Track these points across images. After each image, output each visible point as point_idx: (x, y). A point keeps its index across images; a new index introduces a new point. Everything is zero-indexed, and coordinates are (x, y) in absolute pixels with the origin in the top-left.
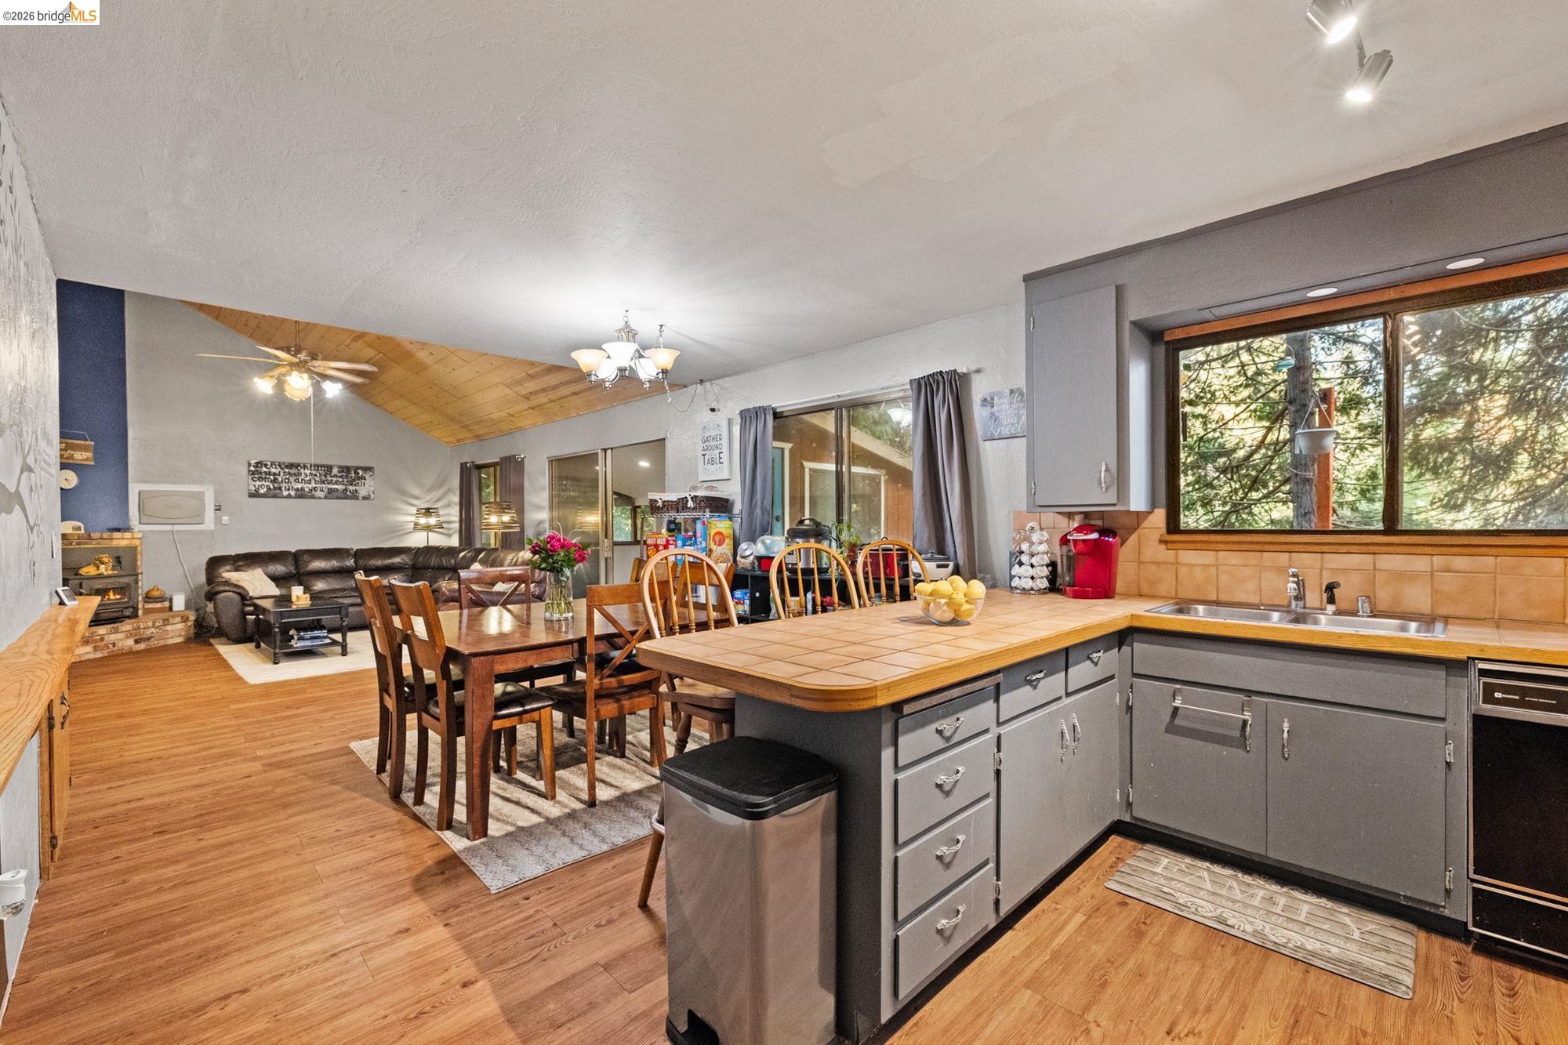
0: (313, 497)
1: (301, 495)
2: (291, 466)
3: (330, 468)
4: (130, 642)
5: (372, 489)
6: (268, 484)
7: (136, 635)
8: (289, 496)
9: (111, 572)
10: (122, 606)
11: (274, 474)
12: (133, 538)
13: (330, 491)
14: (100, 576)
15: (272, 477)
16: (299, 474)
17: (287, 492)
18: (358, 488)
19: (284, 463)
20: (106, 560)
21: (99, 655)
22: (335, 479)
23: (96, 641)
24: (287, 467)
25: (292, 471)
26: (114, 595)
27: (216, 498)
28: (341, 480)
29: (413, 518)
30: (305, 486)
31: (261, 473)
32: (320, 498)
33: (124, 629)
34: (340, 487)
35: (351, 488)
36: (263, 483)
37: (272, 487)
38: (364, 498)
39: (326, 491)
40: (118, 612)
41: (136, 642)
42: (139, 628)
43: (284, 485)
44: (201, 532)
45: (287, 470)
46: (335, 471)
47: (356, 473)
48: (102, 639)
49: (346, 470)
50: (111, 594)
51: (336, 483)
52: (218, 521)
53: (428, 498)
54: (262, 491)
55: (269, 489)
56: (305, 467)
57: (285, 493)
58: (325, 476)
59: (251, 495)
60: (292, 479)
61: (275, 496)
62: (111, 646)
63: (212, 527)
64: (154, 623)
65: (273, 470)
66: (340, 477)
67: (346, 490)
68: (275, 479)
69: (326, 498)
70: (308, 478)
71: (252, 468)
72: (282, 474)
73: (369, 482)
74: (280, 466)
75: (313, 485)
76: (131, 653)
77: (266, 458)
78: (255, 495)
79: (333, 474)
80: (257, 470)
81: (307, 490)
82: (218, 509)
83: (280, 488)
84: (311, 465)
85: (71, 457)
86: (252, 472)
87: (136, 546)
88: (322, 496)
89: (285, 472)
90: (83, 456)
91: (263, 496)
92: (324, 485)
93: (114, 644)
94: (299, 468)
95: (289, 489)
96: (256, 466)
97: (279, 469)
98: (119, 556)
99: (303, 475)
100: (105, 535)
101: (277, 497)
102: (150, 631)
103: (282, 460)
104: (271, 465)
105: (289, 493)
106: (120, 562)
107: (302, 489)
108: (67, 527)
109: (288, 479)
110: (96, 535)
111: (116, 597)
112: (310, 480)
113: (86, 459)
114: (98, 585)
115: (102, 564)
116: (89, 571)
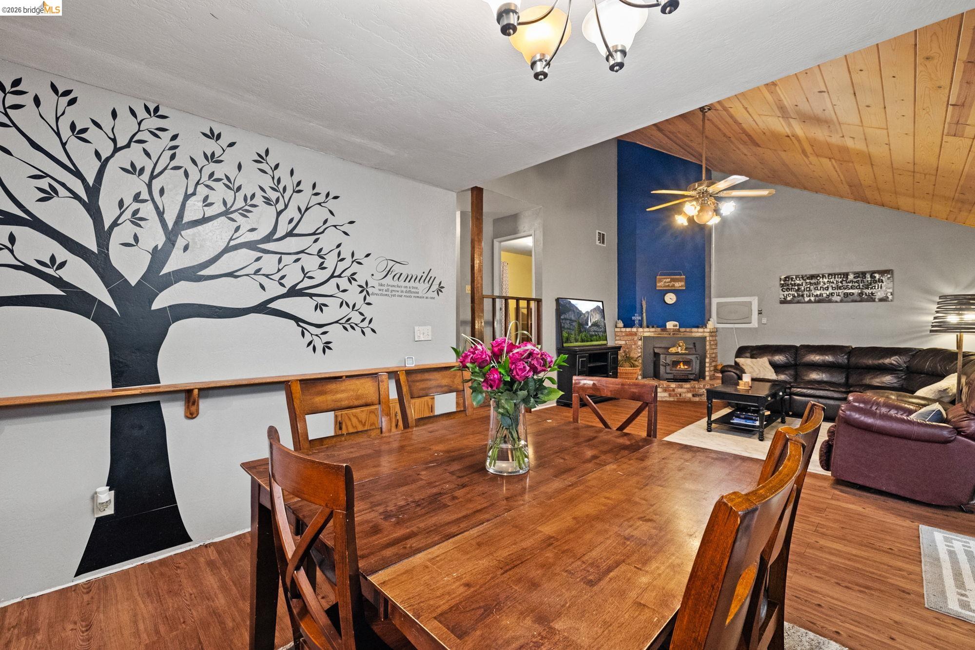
0: (830, 301)
1: (820, 300)
2: (812, 277)
3: (846, 275)
4: (690, 395)
5: (891, 290)
6: (793, 293)
7: (693, 392)
8: (810, 302)
9: (683, 352)
10: (688, 372)
11: (799, 285)
12: (704, 332)
13: (846, 295)
14: (677, 354)
15: (796, 288)
16: (818, 283)
17: (808, 298)
18: (874, 291)
19: (806, 275)
20: (681, 344)
21: (672, 399)
22: (850, 284)
23: (670, 391)
24: (808, 278)
25: (813, 281)
26: (684, 365)
27: (759, 305)
28: (856, 284)
30: (823, 292)
31: (788, 285)
32: (836, 302)
33: (685, 386)
34: (855, 291)
35: (867, 291)
36: (790, 292)
37: (796, 295)
38: (884, 300)
39: (842, 296)
40: (685, 375)
41: (693, 396)
42: (695, 388)
43: (805, 293)
44: (750, 329)
45: (808, 281)
46: (851, 277)
47: (872, 277)
48: (674, 390)
49: (858, 275)
50: (682, 364)
51: (852, 288)
52: (760, 321)
54: (789, 299)
55: (794, 296)
56: (823, 276)
57: (807, 299)
58: (842, 283)
59: (781, 302)
60: (812, 287)
61: (798, 302)
62: (678, 395)
63: (756, 325)
64: (704, 386)
65: (798, 282)
66: (856, 282)
67: (863, 293)
68: (799, 289)
69: (842, 301)
70: (826, 286)
71: (782, 282)
72: (804, 284)
73: (887, 284)
74: (803, 278)
75: (830, 290)
76: (688, 402)
77: (793, 273)
78: (784, 302)
79: (849, 280)
80: (787, 283)
81: (825, 295)
82: (760, 313)
83: (803, 296)
84: (829, 275)
85: (673, 286)
86: (782, 285)
87: (706, 337)
88: (839, 300)
89: (806, 283)
90: (679, 285)
91: (790, 302)
92: (840, 291)
93: (680, 395)
94: (819, 278)
95: (809, 296)
96: (785, 280)
97: (802, 281)
98: (694, 343)
99: (822, 284)
100: (688, 330)
101: (800, 303)
102: (702, 391)
103: (804, 273)
104: (796, 278)
105: (810, 299)
106: (695, 346)
107: (821, 295)
108: (670, 325)
109: (809, 288)
110: (682, 330)
111: (686, 367)
112: (828, 287)
113: (681, 286)
114: (674, 358)
115: (680, 346)
116: (673, 350)
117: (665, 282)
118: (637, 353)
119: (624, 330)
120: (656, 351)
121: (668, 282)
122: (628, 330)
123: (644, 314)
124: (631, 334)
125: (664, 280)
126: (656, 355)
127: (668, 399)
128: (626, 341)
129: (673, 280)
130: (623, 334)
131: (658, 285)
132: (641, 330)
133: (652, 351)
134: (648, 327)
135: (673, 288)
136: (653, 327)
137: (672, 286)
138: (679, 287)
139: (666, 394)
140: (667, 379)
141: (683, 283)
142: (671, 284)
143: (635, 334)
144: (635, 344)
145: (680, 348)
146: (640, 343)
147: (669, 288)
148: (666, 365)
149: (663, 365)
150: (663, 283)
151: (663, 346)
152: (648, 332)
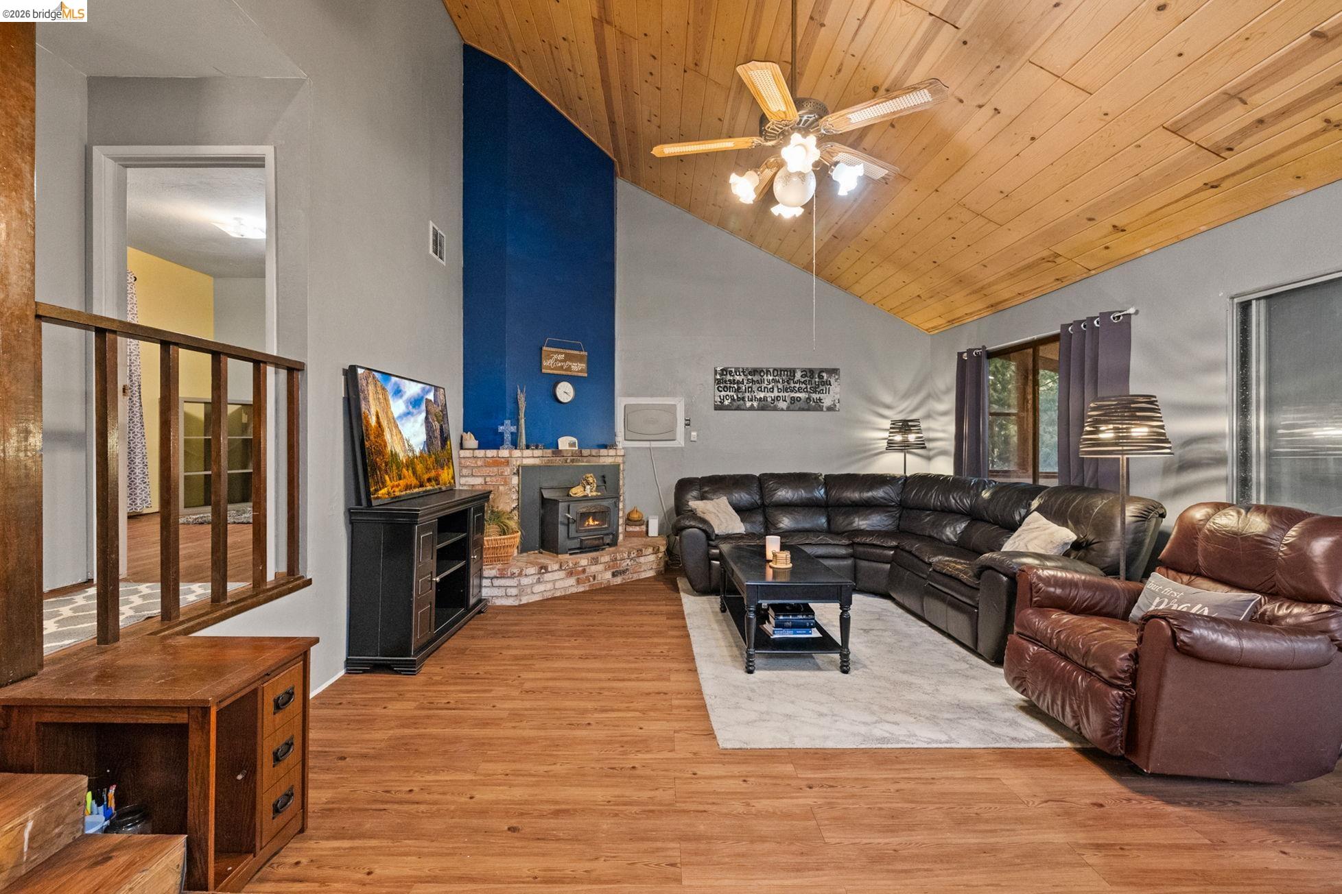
0: (775, 409)
1: (764, 406)
2: (754, 372)
3: (793, 372)
4: (608, 575)
5: (837, 396)
6: (732, 394)
7: (613, 567)
8: (752, 408)
9: (594, 494)
10: (603, 532)
11: (738, 382)
12: (616, 456)
13: (793, 400)
14: (585, 498)
16: (762, 381)
17: (750, 403)
18: (822, 396)
19: (747, 369)
20: (591, 480)
21: (581, 589)
22: (797, 386)
23: (579, 573)
24: (750, 374)
25: (755, 378)
26: (593, 521)
27: (686, 411)
28: (804, 386)
29: (886, 434)
30: (767, 395)
31: (725, 382)
32: (782, 410)
33: (604, 560)
34: (803, 395)
35: (815, 396)
36: (728, 393)
38: (830, 409)
39: (788, 401)
40: (599, 539)
41: (614, 575)
42: (616, 559)
43: (747, 395)
44: (674, 449)
45: (750, 377)
46: (798, 375)
47: (820, 376)
48: (584, 571)
49: (809, 373)
50: (591, 520)
51: (800, 390)
52: (687, 435)
53: (901, 408)
54: (726, 403)
55: (733, 400)
56: (768, 373)
57: (748, 404)
58: (788, 382)
59: (717, 408)
60: (754, 387)
61: (738, 408)
62: (591, 579)
63: (682, 444)
64: (629, 554)
65: (737, 378)
66: (803, 383)
67: (809, 398)
68: (739, 388)
69: (788, 409)
70: (770, 386)
71: (718, 377)
72: (745, 382)
73: (835, 388)
74: (743, 372)
75: (776, 393)
76: (608, 589)
77: (731, 364)
78: (719, 407)
79: (795, 380)
80: (723, 379)
81: (769, 399)
82: (688, 424)
83: (743, 399)
84: (774, 370)
85: (569, 369)
86: (718, 382)
87: (619, 465)
88: (785, 408)
89: (748, 380)
90: (578, 368)
91: (728, 408)
92: (786, 394)
93: (594, 578)
94: (762, 374)
95: (752, 400)
96: (721, 375)
97: (743, 377)
98: (604, 477)
99: (766, 382)
100: (594, 452)
101: (741, 410)
102: (625, 564)
103: (745, 366)
104: (736, 372)
105: (752, 405)
106: (605, 482)
107: (765, 399)
108: (564, 443)
109: (751, 387)
110: (586, 452)
111: (596, 523)
112: (773, 388)
113: (581, 371)
114: (583, 508)
115: (588, 484)
116: (577, 491)
117: (556, 360)
118: (507, 501)
119: (480, 453)
120: (547, 494)
121: (561, 361)
122: (491, 453)
123: (522, 422)
124: (497, 462)
125: (555, 356)
126: (547, 505)
127: (574, 590)
128: (485, 477)
129: (569, 358)
130: (479, 463)
131: (545, 364)
132: (517, 453)
133: (537, 496)
134: (528, 447)
135: (569, 373)
136: (537, 448)
137: (566, 370)
138: (578, 372)
139: (572, 581)
140: (570, 550)
141: (583, 366)
142: (565, 365)
143: (507, 462)
144: (506, 484)
145: (588, 487)
146: (515, 480)
147: (563, 373)
148: (568, 523)
149: (563, 524)
150: (553, 361)
151: (555, 484)
152: (530, 457)
